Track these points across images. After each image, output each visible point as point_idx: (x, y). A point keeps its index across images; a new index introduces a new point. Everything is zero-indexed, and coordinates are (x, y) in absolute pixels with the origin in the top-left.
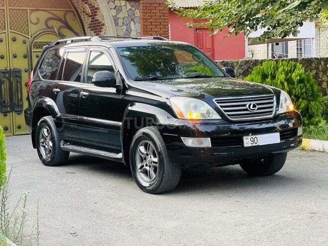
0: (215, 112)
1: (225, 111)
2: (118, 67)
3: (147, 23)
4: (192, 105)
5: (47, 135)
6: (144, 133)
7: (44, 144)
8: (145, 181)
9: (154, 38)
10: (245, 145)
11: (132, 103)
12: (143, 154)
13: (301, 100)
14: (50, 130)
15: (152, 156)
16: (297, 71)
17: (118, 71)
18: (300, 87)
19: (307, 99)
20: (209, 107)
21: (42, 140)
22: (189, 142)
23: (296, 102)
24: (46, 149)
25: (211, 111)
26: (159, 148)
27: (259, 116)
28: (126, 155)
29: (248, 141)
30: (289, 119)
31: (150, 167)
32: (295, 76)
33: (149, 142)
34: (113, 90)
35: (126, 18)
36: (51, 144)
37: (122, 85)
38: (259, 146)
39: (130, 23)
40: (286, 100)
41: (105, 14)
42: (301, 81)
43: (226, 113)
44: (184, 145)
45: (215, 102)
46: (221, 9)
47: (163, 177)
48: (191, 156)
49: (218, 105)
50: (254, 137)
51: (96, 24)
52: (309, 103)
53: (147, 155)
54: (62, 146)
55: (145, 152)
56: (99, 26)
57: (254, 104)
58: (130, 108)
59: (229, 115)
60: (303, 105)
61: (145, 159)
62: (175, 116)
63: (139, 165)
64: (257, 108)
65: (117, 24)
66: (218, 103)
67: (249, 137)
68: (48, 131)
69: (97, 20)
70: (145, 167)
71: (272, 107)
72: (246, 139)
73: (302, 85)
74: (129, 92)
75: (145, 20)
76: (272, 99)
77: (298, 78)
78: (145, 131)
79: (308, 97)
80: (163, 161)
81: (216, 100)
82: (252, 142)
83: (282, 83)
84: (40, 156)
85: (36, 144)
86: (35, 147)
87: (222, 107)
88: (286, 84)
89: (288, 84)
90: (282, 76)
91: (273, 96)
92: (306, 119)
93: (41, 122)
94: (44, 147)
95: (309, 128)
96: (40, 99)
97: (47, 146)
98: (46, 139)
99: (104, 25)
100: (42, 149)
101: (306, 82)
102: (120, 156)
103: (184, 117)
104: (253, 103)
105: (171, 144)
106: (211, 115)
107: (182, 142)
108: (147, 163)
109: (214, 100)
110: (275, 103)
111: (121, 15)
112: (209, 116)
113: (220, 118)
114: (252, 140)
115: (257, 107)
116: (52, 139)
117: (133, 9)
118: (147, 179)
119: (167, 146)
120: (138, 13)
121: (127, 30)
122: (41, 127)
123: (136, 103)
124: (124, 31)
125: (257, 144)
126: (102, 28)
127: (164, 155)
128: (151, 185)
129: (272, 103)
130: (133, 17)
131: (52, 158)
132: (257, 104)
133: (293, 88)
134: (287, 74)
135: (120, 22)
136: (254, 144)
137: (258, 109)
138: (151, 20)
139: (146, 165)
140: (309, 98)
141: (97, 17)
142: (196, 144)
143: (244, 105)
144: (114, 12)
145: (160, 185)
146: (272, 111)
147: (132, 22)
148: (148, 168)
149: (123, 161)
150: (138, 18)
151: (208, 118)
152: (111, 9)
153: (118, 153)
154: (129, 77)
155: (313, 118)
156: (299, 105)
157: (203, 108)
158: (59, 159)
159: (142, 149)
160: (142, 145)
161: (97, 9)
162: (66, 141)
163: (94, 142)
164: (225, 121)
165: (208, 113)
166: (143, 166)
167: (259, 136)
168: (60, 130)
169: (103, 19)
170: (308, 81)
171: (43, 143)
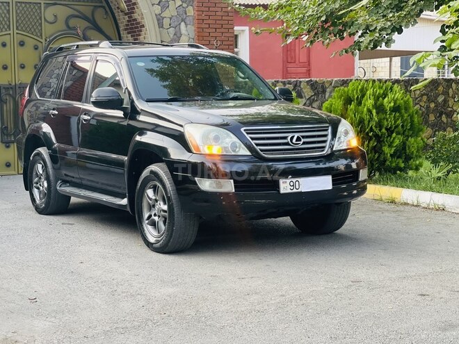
0: (243, 146)
1: (257, 145)
2: (127, 83)
3: (204, 26)
4: (212, 135)
5: (41, 172)
6: (152, 172)
7: (38, 185)
8: (152, 234)
9: (189, 45)
10: (282, 191)
11: (142, 132)
12: (151, 199)
13: (394, 135)
14: (45, 167)
15: (162, 203)
16: (390, 96)
17: (127, 88)
18: (394, 117)
19: (403, 134)
20: (235, 139)
21: (36, 180)
22: (206, 185)
23: (387, 137)
24: (40, 193)
25: (238, 145)
26: (168, 191)
27: (306, 153)
28: (131, 201)
29: (286, 186)
30: (353, 159)
31: (159, 216)
32: (388, 103)
33: (158, 184)
34: (120, 114)
35: (174, 18)
36: (46, 184)
37: (129, 107)
38: (301, 193)
39: (180, 24)
40: (346, 133)
41: (144, 11)
42: (396, 109)
43: (258, 148)
44: (199, 188)
45: (244, 133)
46: (296, 8)
47: (173, 230)
48: (208, 204)
49: (248, 137)
50: (294, 180)
51: (133, 24)
52: (407, 140)
53: (156, 201)
54: (58, 188)
55: (154, 198)
56: (137, 27)
57: (298, 137)
58: (138, 138)
59: (262, 150)
60: (397, 142)
61: (154, 206)
62: (189, 150)
63: (146, 215)
64: (302, 142)
65: (161, 25)
66: (248, 133)
67: (288, 181)
68: (43, 167)
69: (135, 20)
70: (153, 217)
71: (325, 142)
72: (283, 182)
73: (398, 114)
74: (142, 118)
75: (200, 20)
76: (327, 130)
77: (392, 104)
78: (153, 169)
79: (405, 131)
80: (173, 209)
81: (245, 130)
82: (292, 188)
83: (370, 111)
84: (33, 200)
85: (28, 186)
86: (27, 190)
87: (253, 139)
88: (374, 112)
89: (377, 113)
90: (369, 101)
91: (328, 127)
92: (401, 161)
93: (35, 155)
94: (38, 188)
95: (407, 173)
96: (36, 125)
97: (41, 188)
98: (40, 178)
99: (143, 26)
100: (36, 192)
101: (403, 111)
102: (125, 201)
103: (200, 151)
104: (296, 135)
105: (183, 186)
106: (237, 150)
107: (197, 184)
108: (156, 212)
109: (242, 130)
110: (330, 137)
111: (167, 14)
112: (234, 151)
113: (249, 153)
114: (292, 184)
115: (303, 140)
116: (48, 179)
117: (185, 5)
118: (155, 233)
119: (177, 189)
120: (191, 11)
121: (175, 34)
122: (34, 163)
123: (148, 132)
124: (172, 36)
125: (299, 190)
126: (141, 31)
127: (174, 201)
128: (158, 242)
129: (326, 136)
130: (185, 16)
131: (47, 203)
132: (303, 137)
133: (384, 119)
134: (377, 98)
135: (166, 22)
136: (295, 190)
137: (304, 143)
138: (210, 22)
139: (155, 215)
140: (406, 133)
141: (135, 16)
142: (214, 188)
143: (285, 138)
144: (157, 9)
145: (169, 240)
146: (324, 147)
147: (183, 24)
148: (156, 218)
149: (129, 209)
150: (191, 18)
151: (233, 153)
152: (153, 5)
153: (123, 198)
154: (140, 96)
155: (412, 160)
156: (392, 142)
157: (228, 140)
158: (56, 206)
159: (150, 192)
160: (150, 188)
161: (135, 4)
162: (65, 182)
163: (98, 183)
164: (257, 158)
165: (234, 146)
166: (150, 216)
167: (302, 180)
168: (56, 166)
169: (143, 18)
170: (406, 109)
171: (37, 183)
